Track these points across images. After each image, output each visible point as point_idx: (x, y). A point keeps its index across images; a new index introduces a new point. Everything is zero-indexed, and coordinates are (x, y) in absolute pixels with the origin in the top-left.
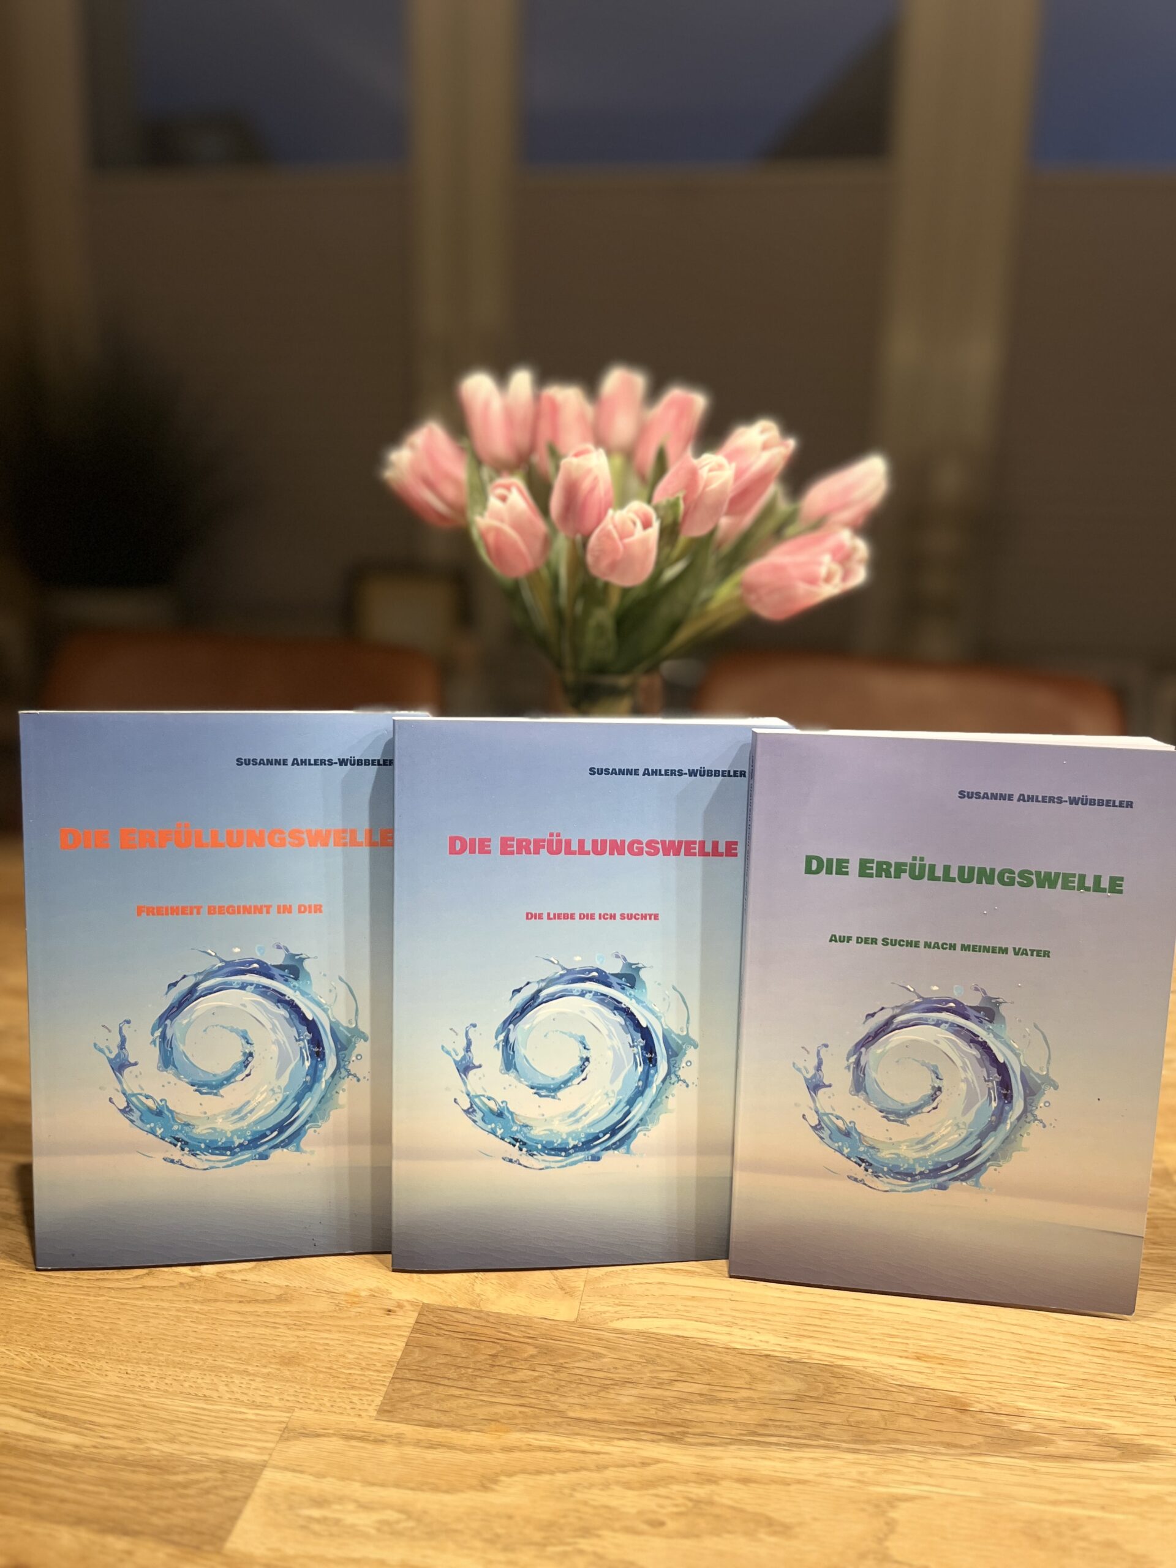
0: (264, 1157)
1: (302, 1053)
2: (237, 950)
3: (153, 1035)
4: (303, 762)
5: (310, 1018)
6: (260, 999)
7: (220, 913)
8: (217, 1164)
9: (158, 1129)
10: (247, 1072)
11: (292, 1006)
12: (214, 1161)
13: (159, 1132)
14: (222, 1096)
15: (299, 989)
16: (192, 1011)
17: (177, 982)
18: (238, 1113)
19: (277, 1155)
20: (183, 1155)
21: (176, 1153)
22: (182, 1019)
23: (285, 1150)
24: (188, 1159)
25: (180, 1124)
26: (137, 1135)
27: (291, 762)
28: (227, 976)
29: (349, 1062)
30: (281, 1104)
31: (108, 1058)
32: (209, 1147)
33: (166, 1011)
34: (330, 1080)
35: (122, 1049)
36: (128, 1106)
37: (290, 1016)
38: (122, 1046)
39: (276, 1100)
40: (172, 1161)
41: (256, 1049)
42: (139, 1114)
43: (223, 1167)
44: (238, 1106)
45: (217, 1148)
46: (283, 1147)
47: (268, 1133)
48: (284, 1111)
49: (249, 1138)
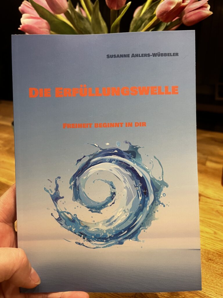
0: (121, 243)
1: (138, 193)
2: (108, 144)
3: (70, 184)
4: (137, 55)
5: (141, 176)
6: (118, 167)
7: (100, 127)
8: (100, 246)
9: (73, 228)
10: (113, 202)
11: (133, 170)
12: (98, 244)
13: (73, 230)
14: (102, 213)
15: (136, 162)
16: (88, 173)
17: (81, 159)
18: (109, 221)
19: (127, 242)
20: (84, 241)
21: (81, 240)
22: (84, 177)
23: (131, 240)
24: (86, 243)
25: (83, 226)
26: (64, 231)
27: (131, 55)
28: (103, 157)
29: (160, 197)
30: (129, 217)
31: (50, 194)
32: (96, 237)
33: (76, 172)
34: (151, 206)
35: (56, 190)
36: (60, 217)
37: (132, 175)
38: (57, 189)
39: (126, 216)
40: (79, 244)
41: (117, 191)
42: (65, 221)
43: (102, 247)
44: (109, 218)
45: (100, 238)
46: (130, 238)
47: (123, 231)
48: (130, 221)
49: (114, 234)
